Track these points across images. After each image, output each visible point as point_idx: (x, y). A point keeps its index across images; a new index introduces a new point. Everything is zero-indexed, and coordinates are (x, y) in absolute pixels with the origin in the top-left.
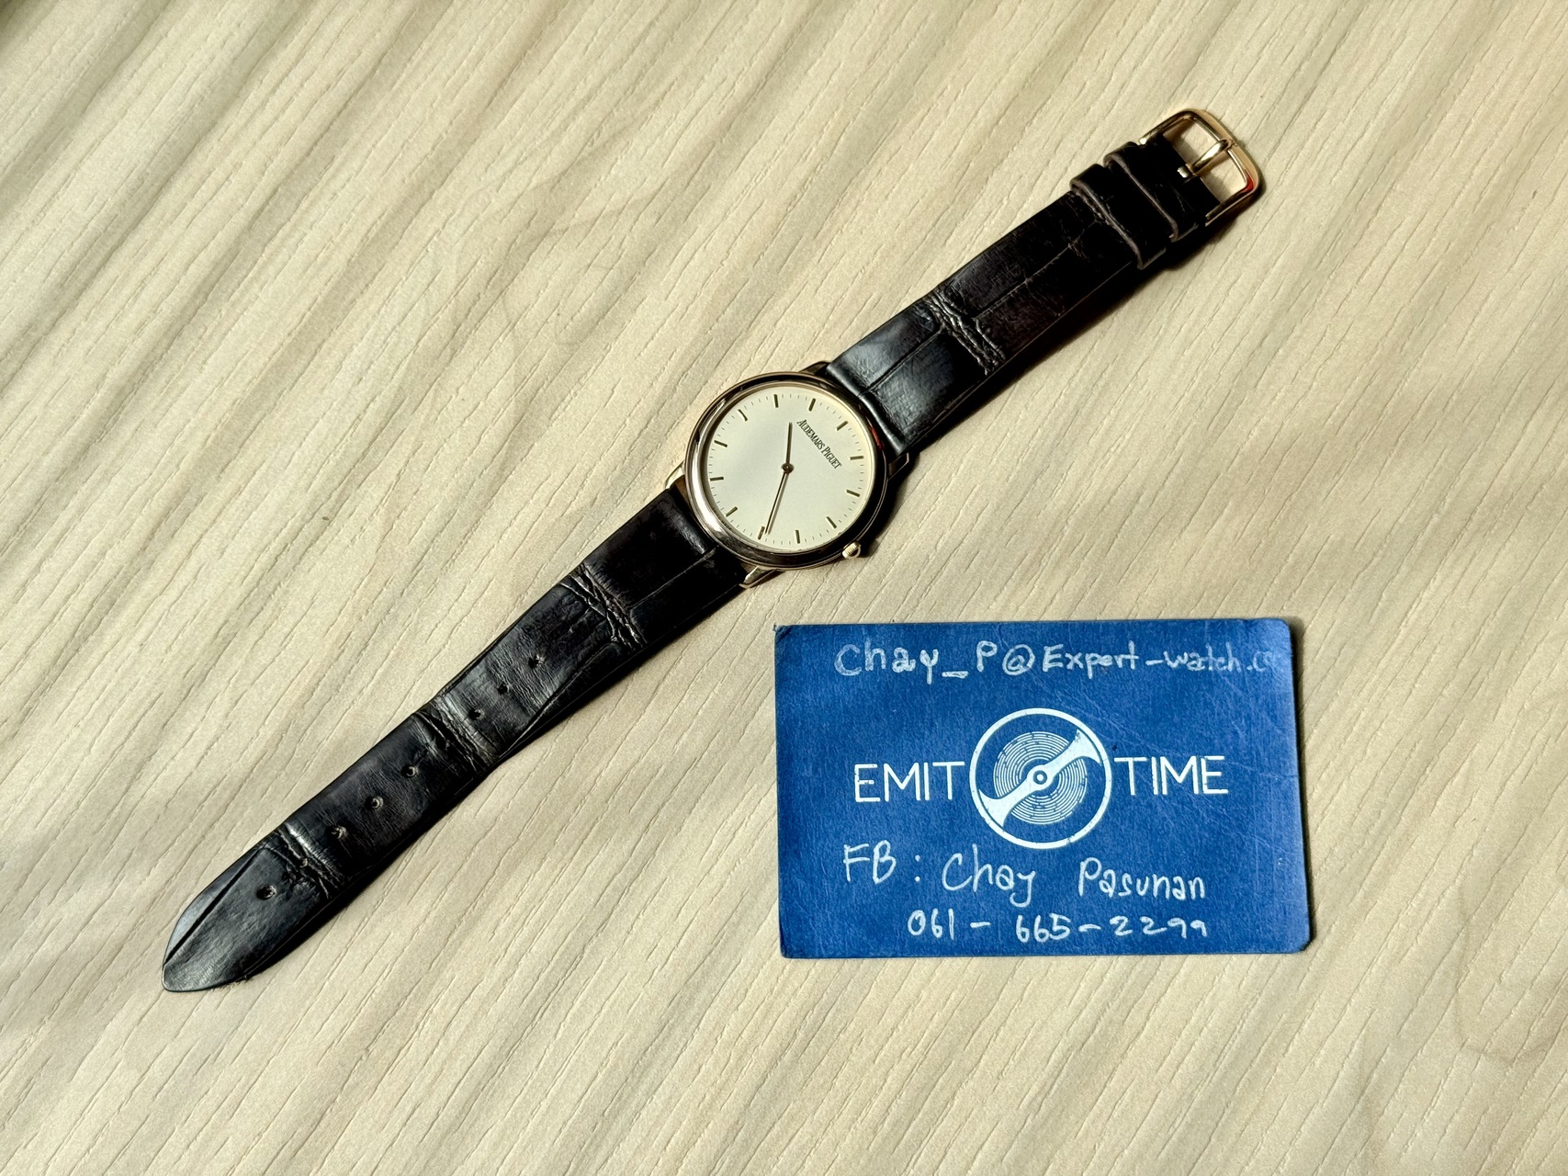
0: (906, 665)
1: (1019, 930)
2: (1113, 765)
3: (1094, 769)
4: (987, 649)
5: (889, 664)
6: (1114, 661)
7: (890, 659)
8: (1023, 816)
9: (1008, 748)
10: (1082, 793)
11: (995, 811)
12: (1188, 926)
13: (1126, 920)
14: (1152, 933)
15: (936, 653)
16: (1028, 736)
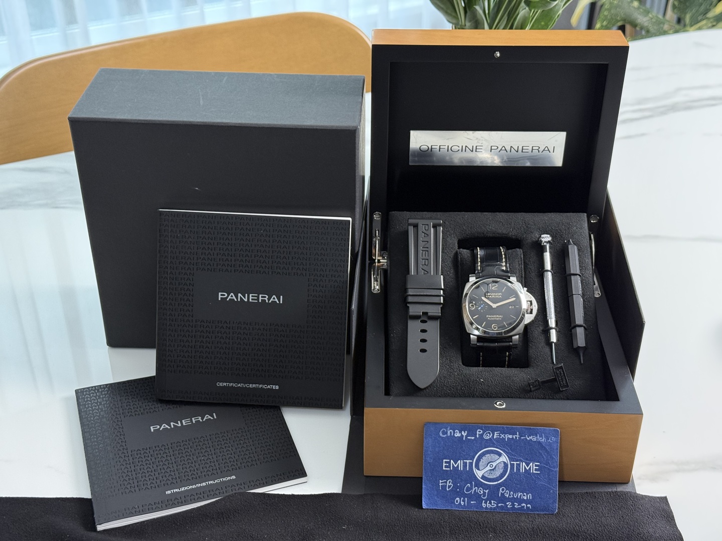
0: (458, 435)
1: (483, 505)
2: (510, 463)
3: (506, 465)
4: (480, 432)
5: (454, 435)
6: (513, 437)
7: (454, 433)
8: (486, 475)
9: (484, 458)
10: (502, 471)
11: (479, 474)
12: (527, 506)
13: (511, 503)
14: (517, 507)
15: (466, 432)
16: (489, 455)
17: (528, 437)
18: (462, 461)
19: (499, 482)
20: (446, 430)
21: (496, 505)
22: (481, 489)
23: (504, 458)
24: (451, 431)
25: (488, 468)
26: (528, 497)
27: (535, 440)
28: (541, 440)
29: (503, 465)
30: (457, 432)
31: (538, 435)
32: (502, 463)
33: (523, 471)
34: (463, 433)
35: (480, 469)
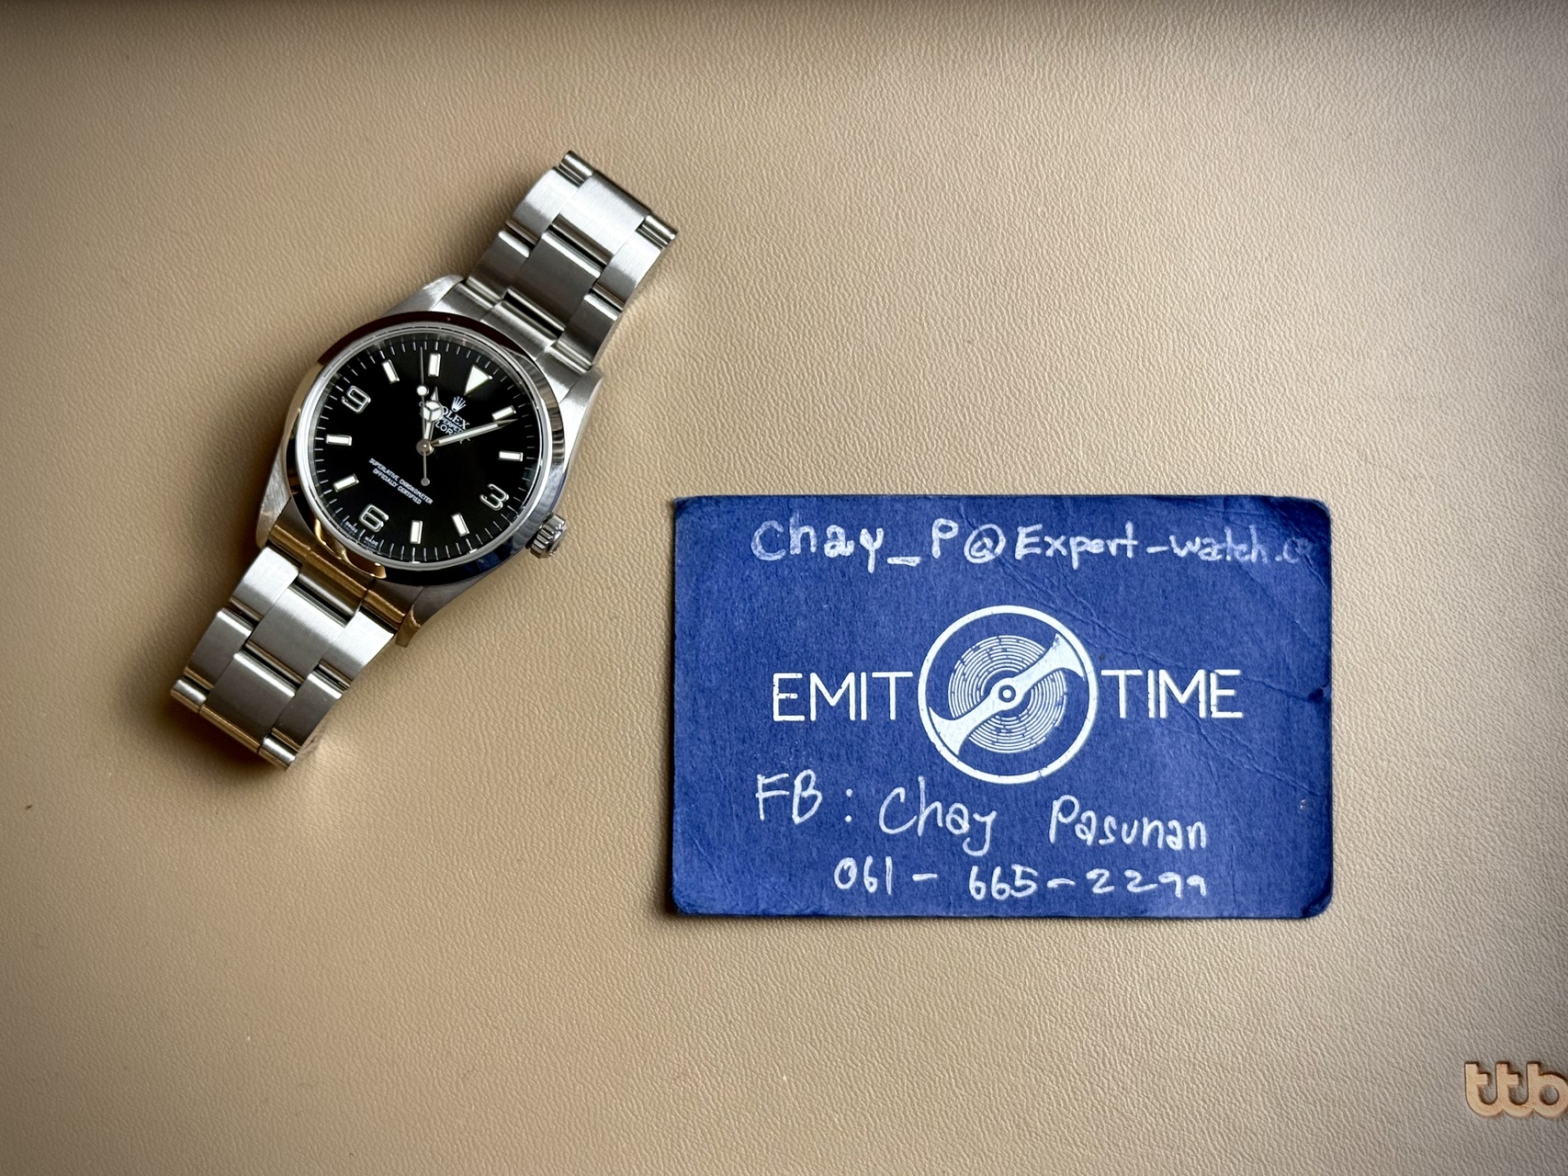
0: (840, 547)
1: (973, 884)
2: (1100, 678)
3: (1076, 684)
4: (945, 529)
5: (820, 548)
6: (1106, 546)
7: (822, 540)
8: (983, 741)
9: (969, 656)
10: (1058, 715)
11: (948, 735)
12: (1185, 885)
13: (1107, 874)
14: (1139, 890)
15: (880, 533)
16: (992, 641)
17: (1182, 546)
18: (864, 675)
19: (1046, 772)
20: (780, 529)
21: (1034, 886)
22: (959, 812)
23: (1068, 653)
24: (806, 529)
25: (993, 704)
26: (1192, 837)
27: (1215, 557)
28: (1243, 554)
29: (1061, 686)
30: (835, 536)
31: (1229, 533)
32: (1060, 677)
33: (1163, 714)
34: (865, 537)
35: (955, 711)
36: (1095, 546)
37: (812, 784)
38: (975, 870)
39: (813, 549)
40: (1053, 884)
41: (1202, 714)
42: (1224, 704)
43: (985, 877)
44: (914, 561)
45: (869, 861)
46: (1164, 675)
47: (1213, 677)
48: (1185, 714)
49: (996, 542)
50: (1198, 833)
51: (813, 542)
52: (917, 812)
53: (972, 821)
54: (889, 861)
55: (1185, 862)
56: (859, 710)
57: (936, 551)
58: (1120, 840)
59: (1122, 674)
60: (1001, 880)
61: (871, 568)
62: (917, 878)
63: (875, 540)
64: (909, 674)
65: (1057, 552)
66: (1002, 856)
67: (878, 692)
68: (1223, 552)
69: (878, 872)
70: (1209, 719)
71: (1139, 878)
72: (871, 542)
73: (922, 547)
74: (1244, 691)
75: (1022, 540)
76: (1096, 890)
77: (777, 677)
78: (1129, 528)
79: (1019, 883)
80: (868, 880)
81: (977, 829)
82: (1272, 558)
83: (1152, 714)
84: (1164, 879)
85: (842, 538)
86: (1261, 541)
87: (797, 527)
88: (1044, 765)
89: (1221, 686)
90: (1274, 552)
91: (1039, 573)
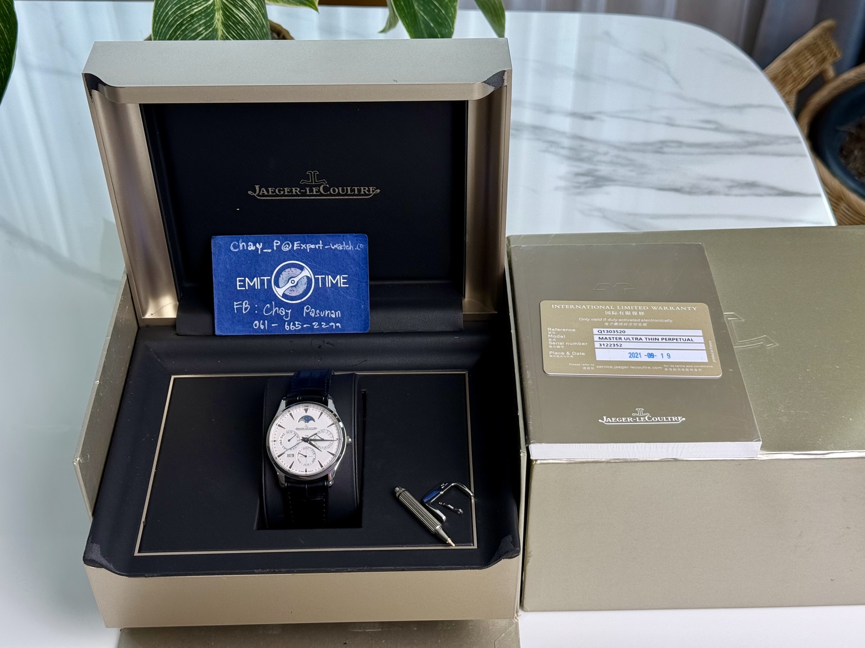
0: (252, 248)
1: (286, 326)
3: (309, 279)
4: (277, 243)
5: (247, 248)
6: (316, 247)
8: (287, 293)
9: (283, 273)
10: (305, 286)
11: (279, 292)
12: (335, 325)
13: (317, 323)
14: (325, 327)
15: (261, 244)
16: (289, 269)
17: (333, 246)
18: (259, 278)
19: (303, 300)
20: (237, 244)
21: (300, 326)
22: (282, 310)
23: (307, 272)
24: (243, 243)
25: (290, 284)
26: (337, 314)
27: (341, 249)
28: (348, 248)
29: (306, 280)
30: (250, 245)
31: (344, 243)
32: (305, 278)
33: (330, 286)
35: (280, 286)
36: (313, 246)
37: (247, 304)
38: (286, 323)
39: (245, 248)
40: (305, 326)
41: (339, 286)
42: (344, 283)
43: (289, 325)
44: (270, 251)
45: (262, 321)
46: (330, 276)
47: (341, 277)
48: (334, 286)
49: (289, 246)
50: (338, 313)
51: (245, 246)
52: (273, 310)
53: (285, 312)
54: (266, 321)
55: (335, 320)
56: (258, 286)
57: (275, 248)
58: (320, 315)
59: (320, 277)
60: (292, 325)
61: (259, 252)
62: (273, 325)
63: (260, 245)
64: (270, 278)
65: (304, 248)
66: (293, 320)
67: (262, 282)
68: (343, 247)
69: (263, 324)
70: (341, 287)
71: (325, 324)
72: (259, 246)
73: (272, 247)
74: (349, 281)
75: (295, 245)
76: (315, 327)
77: (238, 279)
78: (321, 242)
79: (297, 326)
80: (261, 326)
81: (287, 313)
82: (354, 248)
83: (327, 286)
84: (330, 324)
85: (252, 245)
86: (351, 245)
87: (241, 243)
88: (302, 298)
89: (343, 279)
90: (355, 247)
91: (299, 253)
